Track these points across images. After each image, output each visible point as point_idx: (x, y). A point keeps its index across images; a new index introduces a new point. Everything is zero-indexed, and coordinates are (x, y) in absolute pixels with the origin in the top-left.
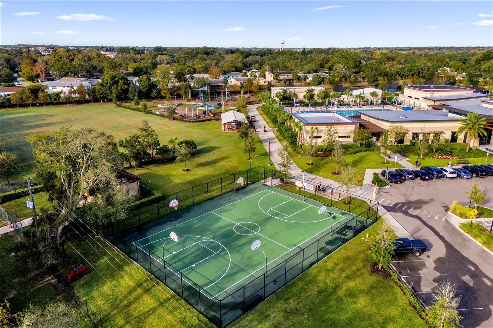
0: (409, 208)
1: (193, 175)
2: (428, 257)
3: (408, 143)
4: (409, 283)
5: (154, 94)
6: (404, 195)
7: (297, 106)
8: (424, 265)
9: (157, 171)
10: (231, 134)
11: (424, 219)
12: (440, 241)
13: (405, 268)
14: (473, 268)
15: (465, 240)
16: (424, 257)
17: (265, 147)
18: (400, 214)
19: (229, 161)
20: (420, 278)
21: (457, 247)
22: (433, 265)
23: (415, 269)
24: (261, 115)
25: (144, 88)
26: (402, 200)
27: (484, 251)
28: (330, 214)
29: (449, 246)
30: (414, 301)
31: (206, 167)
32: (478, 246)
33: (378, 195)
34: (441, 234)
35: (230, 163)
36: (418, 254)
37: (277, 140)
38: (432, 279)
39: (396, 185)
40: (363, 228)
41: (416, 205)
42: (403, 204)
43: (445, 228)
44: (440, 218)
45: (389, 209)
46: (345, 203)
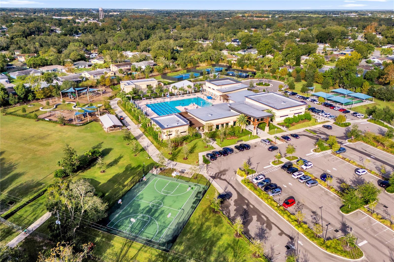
0: (221, 175)
1: (109, 175)
2: (231, 200)
3: (215, 130)
4: (226, 214)
5: (30, 97)
6: (218, 167)
7: (144, 99)
8: (230, 205)
9: (85, 176)
10: (113, 134)
11: (228, 181)
12: (235, 191)
13: (224, 208)
14: (247, 202)
15: (243, 188)
16: (230, 201)
17: (140, 143)
18: (218, 180)
19: (124, 160)
20: (230, 211)
21: (241, 193)
22: (234, 204)
23: (228, 207)
24: (123, 111)
25: (22, 94)
26: (218, 171)
27: (250, 192)
28: (190, 186)
29: (238, 193)
30: (229, 222)
31: (113, 167)
32: (248, 190)
33: (207, 170)
34: (235, 187)
35: (125, 161)
36: (228, 200)
37: (144, 136)
38: (234, 210)
39: (213, 161)
40: (205, 191)
41: (224, 173)
42: (219, 173)
43: (236, 183)
44: (234, 178)
45: (214, 178)
46: (194, 178)
